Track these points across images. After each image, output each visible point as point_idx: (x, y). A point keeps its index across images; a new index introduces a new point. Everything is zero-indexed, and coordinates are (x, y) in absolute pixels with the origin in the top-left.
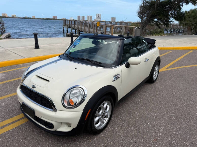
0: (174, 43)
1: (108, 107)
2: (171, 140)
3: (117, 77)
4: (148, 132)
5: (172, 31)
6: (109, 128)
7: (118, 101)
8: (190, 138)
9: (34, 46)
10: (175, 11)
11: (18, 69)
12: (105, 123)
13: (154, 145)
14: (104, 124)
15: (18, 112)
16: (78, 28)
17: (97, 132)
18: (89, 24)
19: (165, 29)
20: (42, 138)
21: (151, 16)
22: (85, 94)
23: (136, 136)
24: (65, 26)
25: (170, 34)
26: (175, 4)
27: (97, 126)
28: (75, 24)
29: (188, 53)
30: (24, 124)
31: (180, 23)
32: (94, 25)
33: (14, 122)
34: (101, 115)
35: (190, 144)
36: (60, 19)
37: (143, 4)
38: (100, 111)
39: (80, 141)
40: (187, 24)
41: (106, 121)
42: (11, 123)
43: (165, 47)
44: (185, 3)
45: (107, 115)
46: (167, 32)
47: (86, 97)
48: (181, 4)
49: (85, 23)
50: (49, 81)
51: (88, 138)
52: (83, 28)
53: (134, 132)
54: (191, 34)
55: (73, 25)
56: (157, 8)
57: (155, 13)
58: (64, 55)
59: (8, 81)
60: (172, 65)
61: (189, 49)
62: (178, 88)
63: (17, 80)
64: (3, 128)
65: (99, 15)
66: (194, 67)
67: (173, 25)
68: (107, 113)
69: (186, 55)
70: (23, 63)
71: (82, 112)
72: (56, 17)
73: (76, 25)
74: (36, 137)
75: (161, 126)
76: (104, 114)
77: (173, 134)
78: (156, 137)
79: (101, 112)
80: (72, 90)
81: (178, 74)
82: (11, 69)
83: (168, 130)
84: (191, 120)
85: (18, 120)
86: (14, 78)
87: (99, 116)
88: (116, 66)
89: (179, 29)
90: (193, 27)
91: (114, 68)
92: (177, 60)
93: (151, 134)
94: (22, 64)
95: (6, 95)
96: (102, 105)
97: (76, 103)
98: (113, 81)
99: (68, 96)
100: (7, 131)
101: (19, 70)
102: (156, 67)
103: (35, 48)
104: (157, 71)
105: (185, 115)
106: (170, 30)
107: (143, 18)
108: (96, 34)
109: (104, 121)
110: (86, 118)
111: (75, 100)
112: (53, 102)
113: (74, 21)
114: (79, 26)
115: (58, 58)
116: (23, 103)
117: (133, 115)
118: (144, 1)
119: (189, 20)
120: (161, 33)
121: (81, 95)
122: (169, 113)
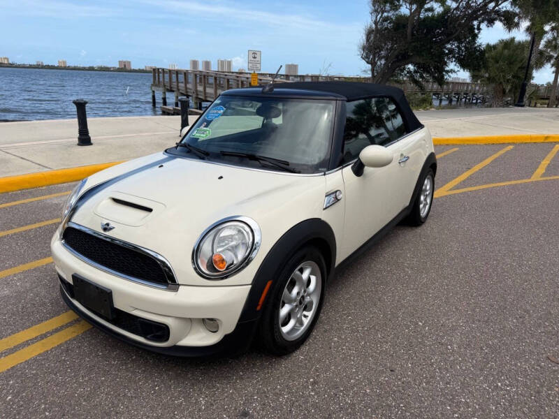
0: (464, 127)
1: (313, 279)
2: (485, 360)
3: (334, 197)
4: (422, 343)
6: (315, 338)
7: (337, 264)
8: (531, 352)
9: (77, 140)
10: (460, 42)
11: (36, 199)
12: (305, 325)
13: (441, 373)
14: (302, 328)
15: (51, 309)
16: (197, 91)
17: (286, 348)
18: (228, 81)
19: (434, 94)
20: (134, 373)
21: (397, 57)
22: (255, 242)
23: (392, 356)
24: (156, 86)
25: (448, 106)
26: (459, 26)
27: (285, 329)
28: (186, 82)
29: (502, 152)
30: (74, 339)
31: (474, 77)
32: (242, 82)
33: (43, 337)
34: (295, 300)
35: (533, 368)
37: (376, 23)
38: (293, 288)
39: (241, 373)
40: (494, 78)
41: (309, 318)
42: (36, 339)
43: (439, 138)
44: (486, 23)
45: (311, 303)
46: (440, 102)
47: (256, 251)
48: (475, 23)
49: (216, 78)
51: (262, 364)
52: (210, 90)
53: (386, 347)
54: (507, 105)
55: (182, 85)
56: (413, 35)
57: (407, 49)
58: (179, 148)
59: (10, 232)
60: (464, 181)
61: (504, 142)
63: (36, 229)
64: (13, 353)
65: (254, 55)
66: (521, 184)
67: (455, 84)
68: (309, 295)
69: (497, 158)
70: (48, 183)
71: (250, 286)
72: (129, 62)
73: (188, 83)
74: (115, 371)
75: (454, 329)
76: (303, 297)
77: (488, 346)
78: (445, 355)
79: (295, 291)
80: (220, 230)
81: (481, 202)
82: (15, 201)
83: (474, 337)
84: (529, 310)
85: (57, 330)
86: (27, 224)
87: (290, 302)
88: (328, 170)
89: (471, 94)
90: (509, 87)
91: (325, 175)
92: (477, 168)
93: (430, 348)
94: (44, 188)
95: (10, 267)
96: (297, 272)
97: (232, 264)
98: (324, 209)
99: (206, 247)
100: (28, 358)
101: (38, 203)
102: (426, 182)
103: (79, 145)
104: (428, 193)
105: (514, 300)
106: (447, 96)
107: (376, 63)
108: (267, 88)
109: (303, 318)
110: (260, 303)
111: (228, 257)
112: (169, 265)
113: (185, 74)
114: (198, 86)
115: (165, 156)
116: (75, 277)
117: (375, 305)
118: (379, 17)
119: (498, 69)
120: (425, 103)
121: (243, 244)
122: (470, 297)
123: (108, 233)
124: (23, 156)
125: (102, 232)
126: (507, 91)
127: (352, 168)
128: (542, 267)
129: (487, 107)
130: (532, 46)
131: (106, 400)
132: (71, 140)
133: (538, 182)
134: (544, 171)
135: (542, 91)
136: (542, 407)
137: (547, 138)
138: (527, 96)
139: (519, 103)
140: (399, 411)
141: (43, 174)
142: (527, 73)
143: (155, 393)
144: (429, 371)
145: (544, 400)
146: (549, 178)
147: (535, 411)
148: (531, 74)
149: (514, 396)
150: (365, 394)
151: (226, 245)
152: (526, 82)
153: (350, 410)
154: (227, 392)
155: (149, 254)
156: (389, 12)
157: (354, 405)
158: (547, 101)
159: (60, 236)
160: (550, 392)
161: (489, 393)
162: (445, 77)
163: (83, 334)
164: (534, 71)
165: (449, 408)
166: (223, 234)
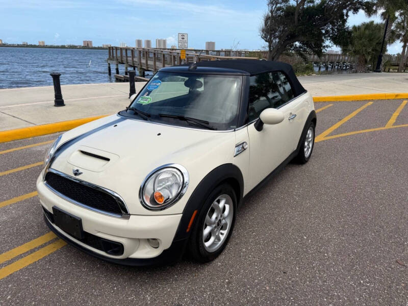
0: (337, 89)
1: (227, 207)
2: (351, 264)
3: (241, 148)
4: (307, 252)
5: (329, 66)
6: (229, 249)
7: (244, 195)
8: (385, 258)
9: (54, 102)
10: (334, 25)
11: (25, 147)
12: (222, 241)
13: (320, 274)
14: (220, 243)
15: (38, 231)
16: (141, 63)
17: (208, 258)
18: (164, 55)
19: (314, 63)
20: (98, 277)
21: (287, 36)
22: (185, 182)
23: (284, 262)
24: (111, 60)
25: (326, 72)
26: (332, 13)
27: (207, 244)
28: (133, 57)
29: (364, 107)
30: (55, 253)
31: (344, 51)
32: (174, 57)
33: (32, 251)
34: (214, 223)
35: (386, 269)
36: (100, 46)
37: (272, 12)
38: (212, 214)
39: (176, 276)
40: (358, 51)
41: (224, 235)
43: (318, 97)
44: (352, 11)
45: (226, 224)
46: (320, 69)
47: (186, 188)
48: (345, 11)
49: (155, 54)
50: (108, 160)
51: (191, 270)
52: (151, 63)
53: (280, 255)
54: (368, 71)
55: (130, 59)
56: (299, 20)
57: (295, 31)
58: (128, 111)
59: (7, 173)
60: (337, 130)
61: (366, 99)
62: (352, 170)
64: (11, 264)
65: (183, 37)
66: (378, 131)
67: (330, 55)
68: (224, 218)
69: (361, 111)
70: (33, 135)
71: (182, 215)
72: (91, 42)
74: (85, 276)
75: (329, 241)
76: (220, 220)
77: (354, 253)
78: (323, 261)
79: (214, 216)
80: (159, 174)
82: (9, 149)
83: (343, 247)
84: (383, 226)
85: (42, 246)
86: (18, 167)
87: (210, 225)
88: (237, 127)
89: (341, 63)
90: (370, 58)
91: (235, 131)
92: (346, 119)
93: (312, 256)
94: (30, 139)
95: (7, 199)
96: (215, 202)
97: (168, 199)
98: (234, 156)
99: (149, 186)
100: (22, 268)
101: (26, 150)
102: (309, 132)
103: (55, 106)
104: (310, 140)
105: (373, 219)
106: (324, 64)
107: (272, 41)
108: (192, 67)
109: (220, 235)
110: (189, 227)
111: (166, 194)
112: (122, 200)
113: (132, 50)
114: (142, 59)
115: (118, 118)
116: (55, 209)
117: (272, 224)
118: (274, 7)
119: (361, 44)
120: (308, 70)
121: (176, 183)
122: (341, 217)
123: (78, 177)
124: (15, 116)
125: (74, 176)
126: (368, 60)
127: (255, 125)
128: (393, 194)
129: (353, 72)
130: (386, 28)
131: (79, 298)
132: (49, 102)
133: (390, 129)
134: (395, 121)
135: (394, 60)
136: (392, 298)
137: (397, 96)
138: (383, 64)
139: (377, 69)
140: (290, 302)
141: (30, 129)
142: (382, 47)
143: (114, 292)
144: (311, 273)
145: (394, 292)
146: (398, 126)
147: (387, 301)
148: (385, 48)
149: (372, 290)
150: (265, 290)
151: (164, 184)
152: (382, 54)
153: (254, 302)
154: (166, 290)
155: (107, 192)
156: (281, 3)
157: (257, 298)
158: (397, 67)
159: (43, 178)
160: (398, 287)
161: (354, 288)
162: (323, 51)
163: (61, 249)
164: (388, 46)
165: (325, 300)
166: (161, 177)
